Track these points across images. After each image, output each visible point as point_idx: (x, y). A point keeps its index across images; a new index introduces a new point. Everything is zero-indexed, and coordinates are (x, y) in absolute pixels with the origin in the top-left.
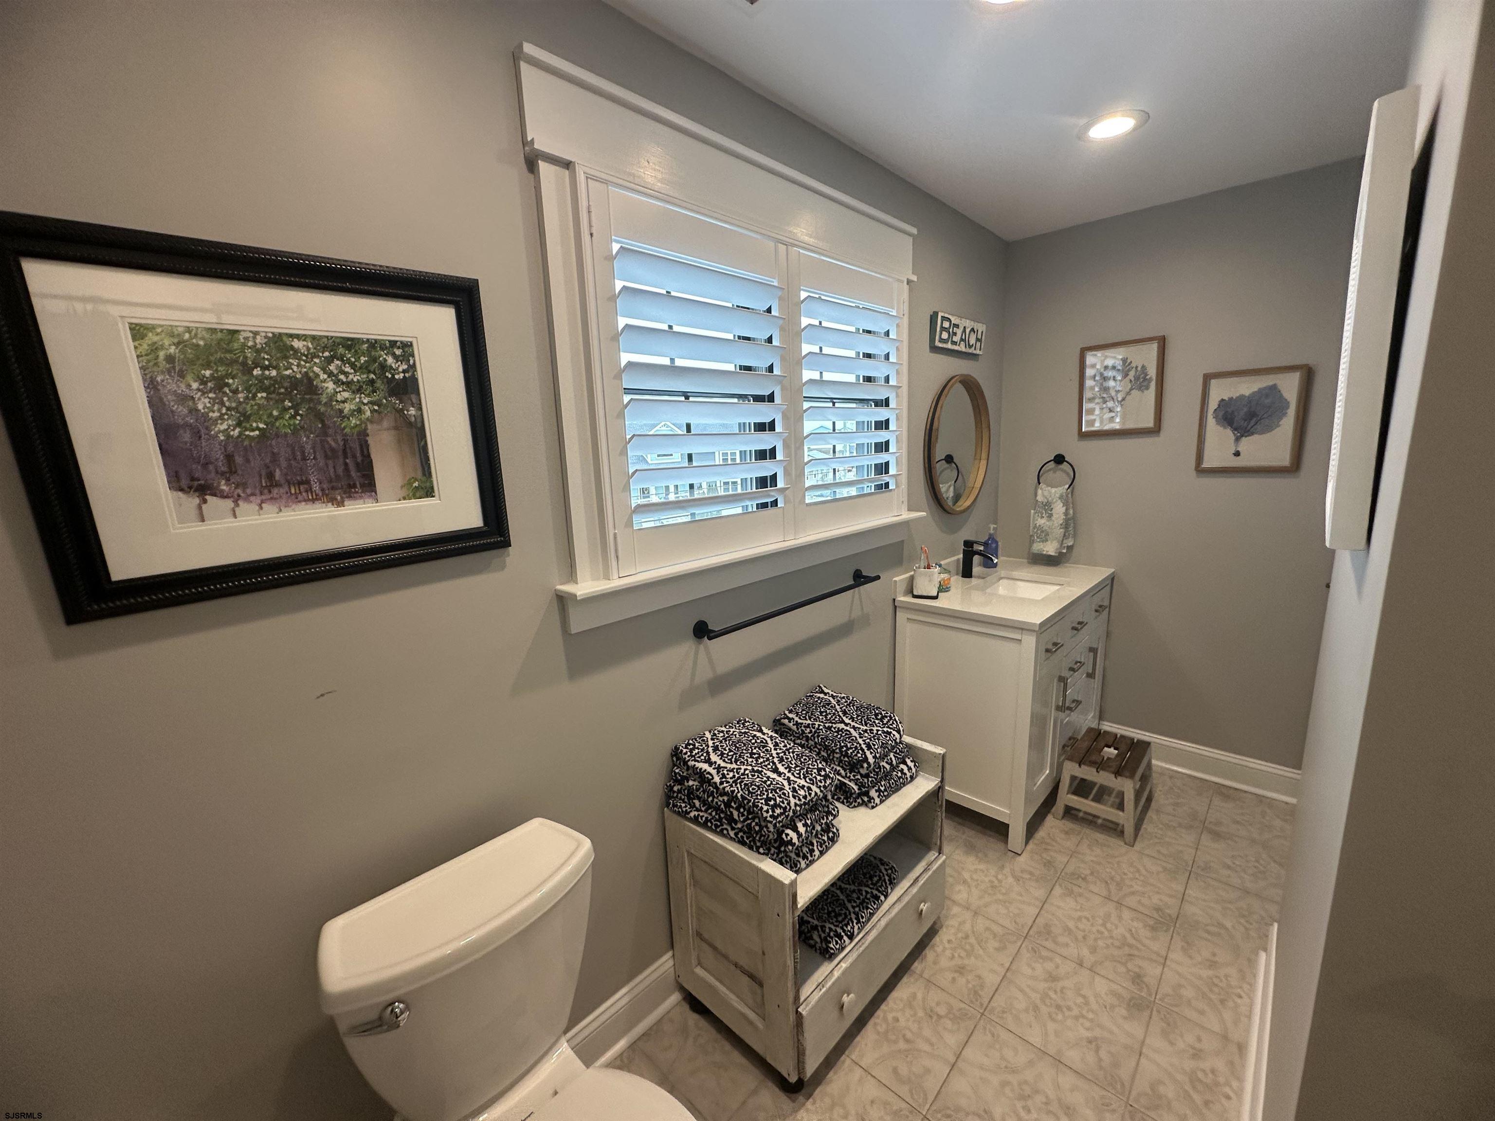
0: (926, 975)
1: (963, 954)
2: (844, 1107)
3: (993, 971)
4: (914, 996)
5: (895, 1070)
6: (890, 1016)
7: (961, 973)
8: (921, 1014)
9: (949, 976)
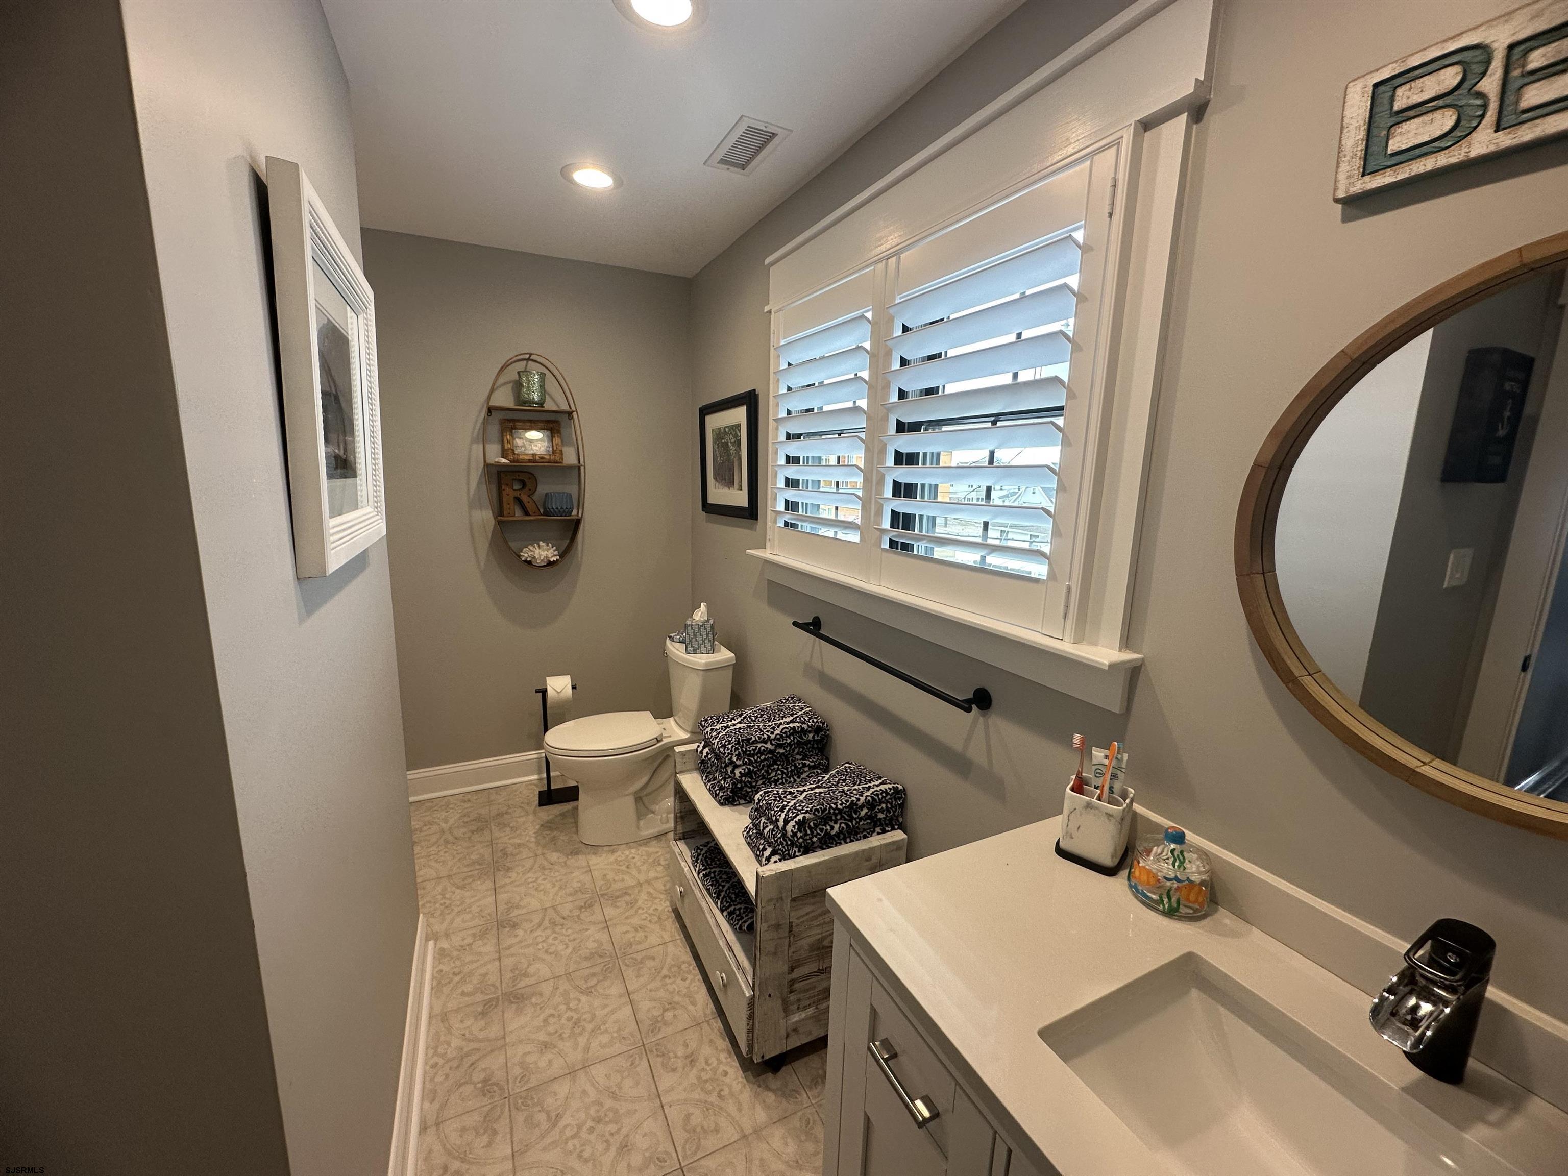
0: (705, 1025)
1: (705, 1076)
2: (656, 923)
3: (672, 1089)
4: (694, 1004)
5: (653, 958)
6: (690, 977)
7: (687, 1057)
8: (677, 999)
9: (693, 1045)
